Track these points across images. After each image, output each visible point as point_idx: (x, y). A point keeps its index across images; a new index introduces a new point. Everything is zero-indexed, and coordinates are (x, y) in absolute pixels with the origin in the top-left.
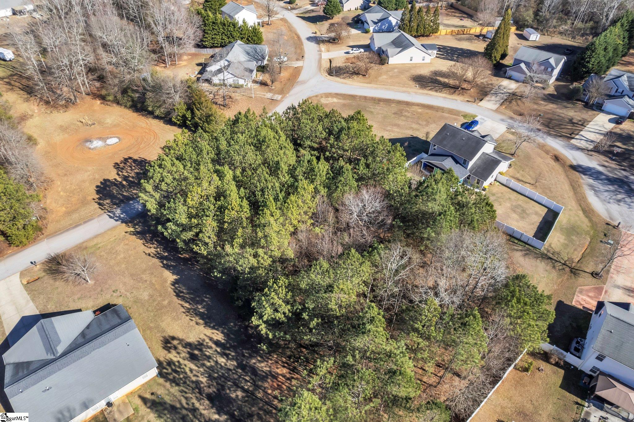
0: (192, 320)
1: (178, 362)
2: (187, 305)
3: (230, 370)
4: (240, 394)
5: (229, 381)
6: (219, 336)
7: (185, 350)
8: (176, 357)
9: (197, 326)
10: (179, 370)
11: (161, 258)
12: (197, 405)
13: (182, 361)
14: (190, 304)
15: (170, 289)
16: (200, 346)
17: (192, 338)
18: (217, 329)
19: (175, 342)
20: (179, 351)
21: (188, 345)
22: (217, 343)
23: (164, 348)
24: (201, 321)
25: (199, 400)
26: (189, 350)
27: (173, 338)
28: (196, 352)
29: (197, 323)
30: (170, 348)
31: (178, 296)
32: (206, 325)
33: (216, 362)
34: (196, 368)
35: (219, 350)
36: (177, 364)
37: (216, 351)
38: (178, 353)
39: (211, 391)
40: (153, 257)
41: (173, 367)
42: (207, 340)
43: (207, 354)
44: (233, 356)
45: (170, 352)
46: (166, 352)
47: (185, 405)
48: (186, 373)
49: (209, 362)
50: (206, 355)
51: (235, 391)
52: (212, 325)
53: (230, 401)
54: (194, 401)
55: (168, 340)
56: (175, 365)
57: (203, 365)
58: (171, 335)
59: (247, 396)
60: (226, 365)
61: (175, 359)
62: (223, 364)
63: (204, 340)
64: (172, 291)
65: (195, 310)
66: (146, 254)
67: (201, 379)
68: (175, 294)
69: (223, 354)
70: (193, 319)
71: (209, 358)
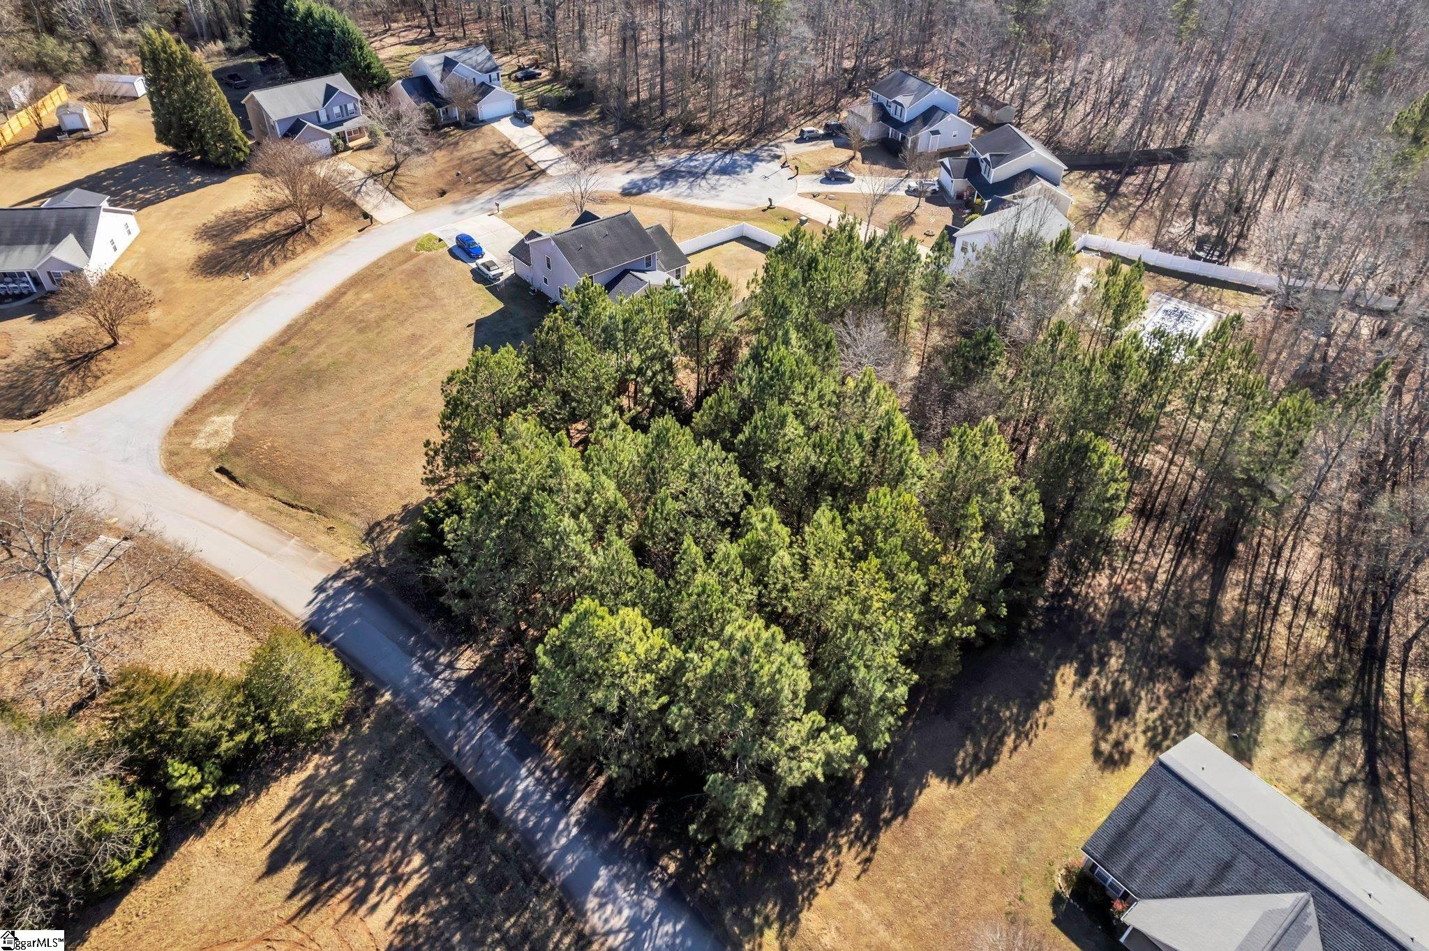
0: (1045, 725)
1: (1144, 732)
2: (1010, 741)
3: (1128, 650)
4: (1164, 632)
5: (1148, 649)
6: (1067, 674)
7: (1115, 728)
8: (1136, 739)
9: (1057, 713)
10: (1160, 729)
11: (873, 827)
12: (1209, 691)
13: (1140, 728)
14: (1005, 734)
15: (974, 785)
16: (1097, 703)
17: (1085, 718)
18: (1053, 677)
19: (1105, 747)
20: (1122, 736)
21: (1103, 723)
22: (1083, 673)
23: (1127, 765)
24: (1043, 707)
25: (1198, 691)
26: (1112, 721)
27: (1097, 753)
28: (1112, 707)
29: (1050, 712)
30: (1122, 753)
31: (989, 764)
32: (1049, 695)
33: (1121, 671)
34: (1143, 702)
35: (1096, 670)
36: (1149, 734)
37: (1099, 673)
38: (1127, 736)
39: (1175, 675)
40: (874, 850)
41: (1159, 738)
42: (1083, 690)
43: (1109, 687)
44: (1100, 647)
45: (1131, 752)
46: (1133, 758)
47: (1218, 709)
48: (1161, 717)
49: (1124, 683)
50: (1114, 690)
51: (1162, 640)
52: (1046, 687)
53: (1181, 646)
54: (1204, 696)
55: (1105, 762)
56: (1154, 737)
57: (1132, 691)
58: (1090, 759)
59: (1164, 622)
60: (1120, 657)
61: (1142, 739)
62: (1121, 661)
63: (1084, 698)
64: (978, 779)
65: (1017, 722)
66: (864, 871)
67: (1161, 693)
68: (985, 771)
69: (1103, 664)
70: (1041, 722)
71: (1116, 684)
